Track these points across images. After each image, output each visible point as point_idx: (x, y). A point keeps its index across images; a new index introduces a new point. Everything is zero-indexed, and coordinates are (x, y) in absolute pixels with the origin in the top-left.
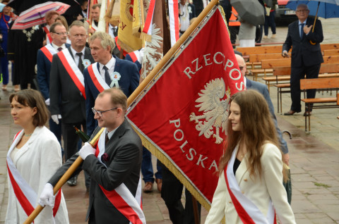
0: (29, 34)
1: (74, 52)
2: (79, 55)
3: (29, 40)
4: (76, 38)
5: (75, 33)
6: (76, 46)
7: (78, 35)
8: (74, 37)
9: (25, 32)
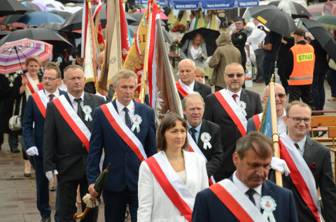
0: (12, 79)
1: (72, 98)
2: (78, 101)
3: (11, 85)
4: (72, 82)
5: (71, 77)
6: (73, 91)
7: (74, 78)
8: (69, 81)
9: (7, 76)
